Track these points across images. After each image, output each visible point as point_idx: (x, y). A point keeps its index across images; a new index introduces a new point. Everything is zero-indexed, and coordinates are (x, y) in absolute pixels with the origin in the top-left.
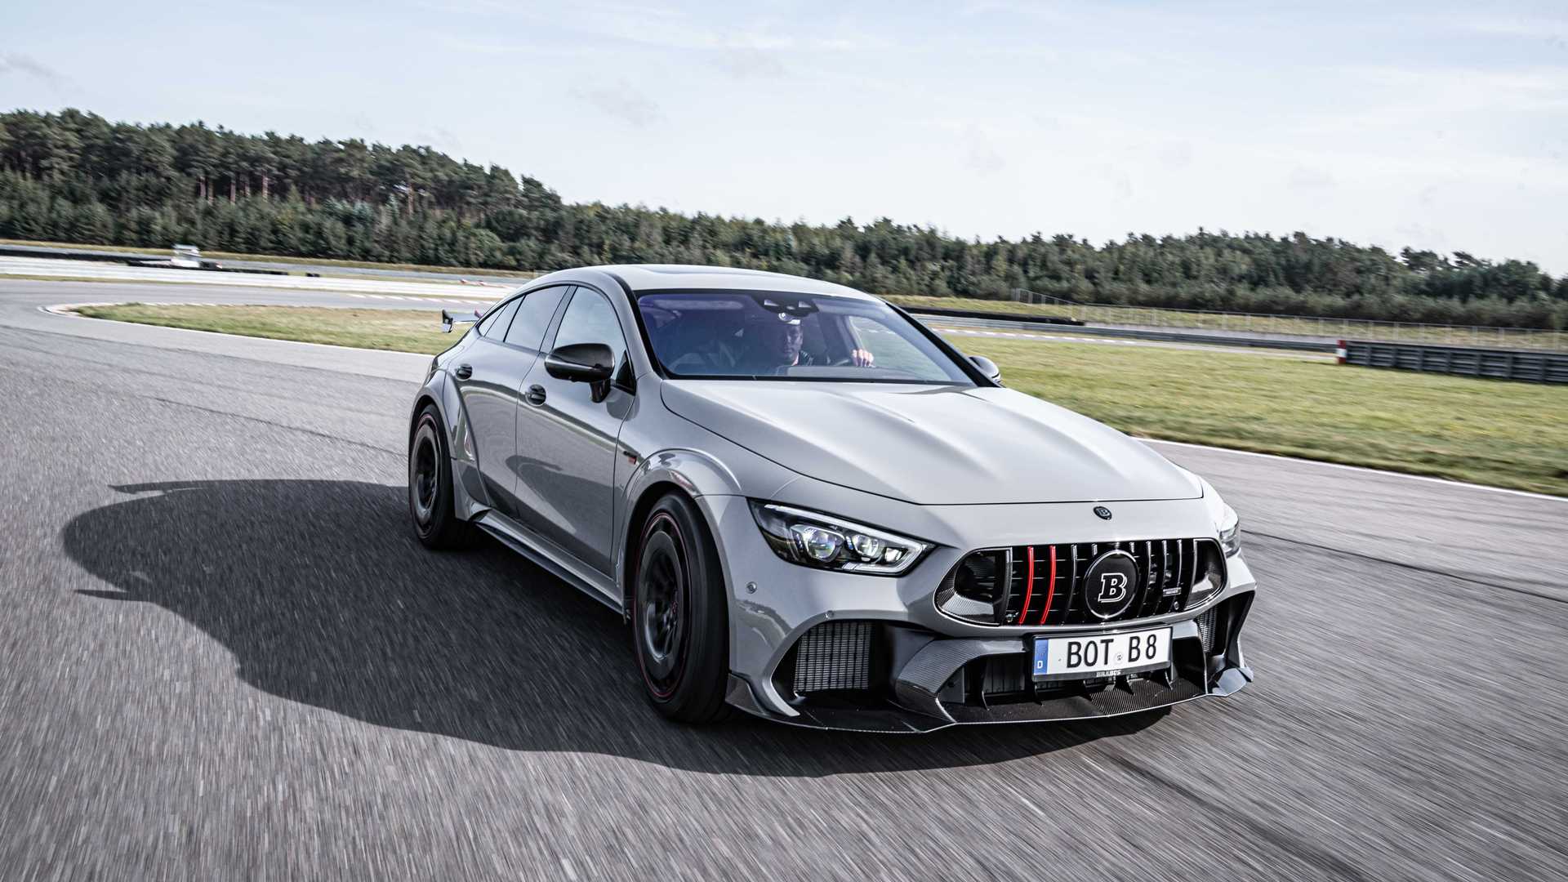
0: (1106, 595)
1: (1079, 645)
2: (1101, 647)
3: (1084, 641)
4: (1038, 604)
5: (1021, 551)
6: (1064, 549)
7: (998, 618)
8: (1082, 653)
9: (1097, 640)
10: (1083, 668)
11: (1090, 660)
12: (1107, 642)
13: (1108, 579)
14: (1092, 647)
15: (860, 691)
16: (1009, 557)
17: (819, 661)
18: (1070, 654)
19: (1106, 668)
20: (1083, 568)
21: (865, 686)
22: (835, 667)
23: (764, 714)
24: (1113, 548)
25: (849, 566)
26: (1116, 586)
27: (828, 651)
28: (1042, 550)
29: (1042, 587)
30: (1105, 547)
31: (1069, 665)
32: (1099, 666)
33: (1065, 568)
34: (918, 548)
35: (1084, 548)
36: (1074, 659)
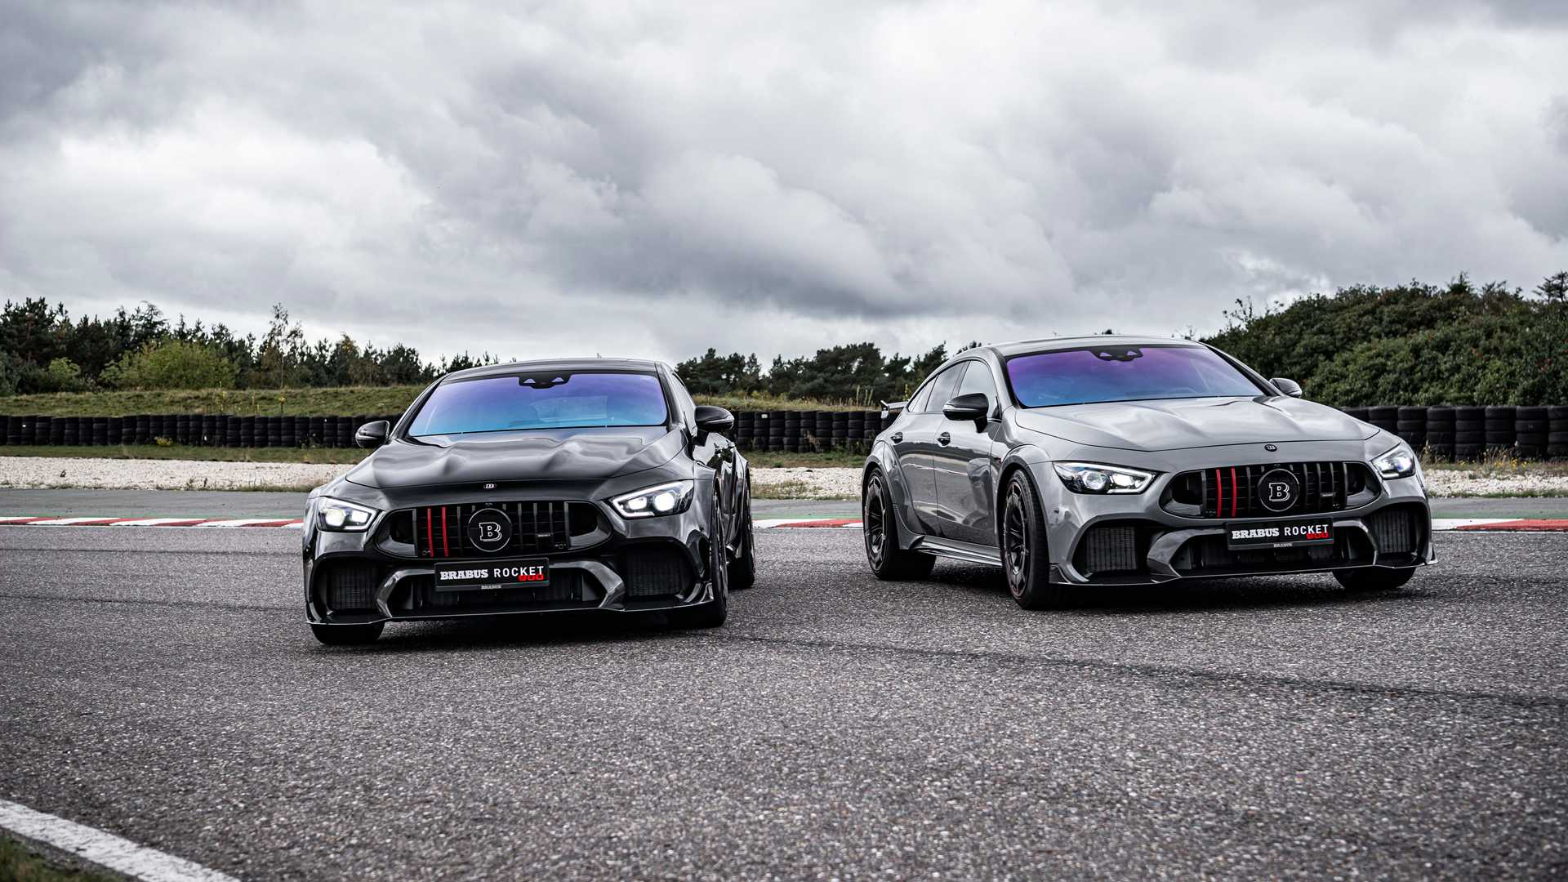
4: (1227, 504)
5: (1211, 472)
6: (1241, 470)
7: (1204, 515)
13: (1275, 487)
15: (1133, 570)
16: (1204, 477)
17: (1103, 553)
20: (1255, 480)
21: (1135, 567)
22: (1113, 558)
23: (1070, 583)
24: (1276, 467)
25: (1110, 491)
27: (1108, 547)
28: (1226, 471)
29: (1228, 493)
30: (1269, 467)
33: (1242, 480)
34: (1149, 476)
35: (1255, 469)
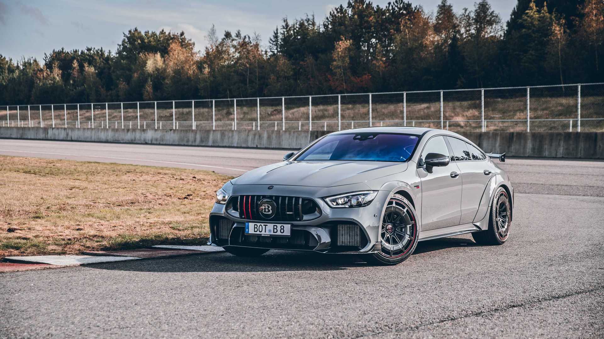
0: (265, 211)
1: (257, 225)
2: (264, 227)
3: (258, 224)
8: (258, 228)
9: (262, 224)
10: (258, 233)
11: (261, 230)
12: (265, 226)
14: (261, 226)
18: (255, 228)
19: (265, 233)
26: (268, 209)
31: (255, 231)
32: (263, 233)
36: (256, 230)
